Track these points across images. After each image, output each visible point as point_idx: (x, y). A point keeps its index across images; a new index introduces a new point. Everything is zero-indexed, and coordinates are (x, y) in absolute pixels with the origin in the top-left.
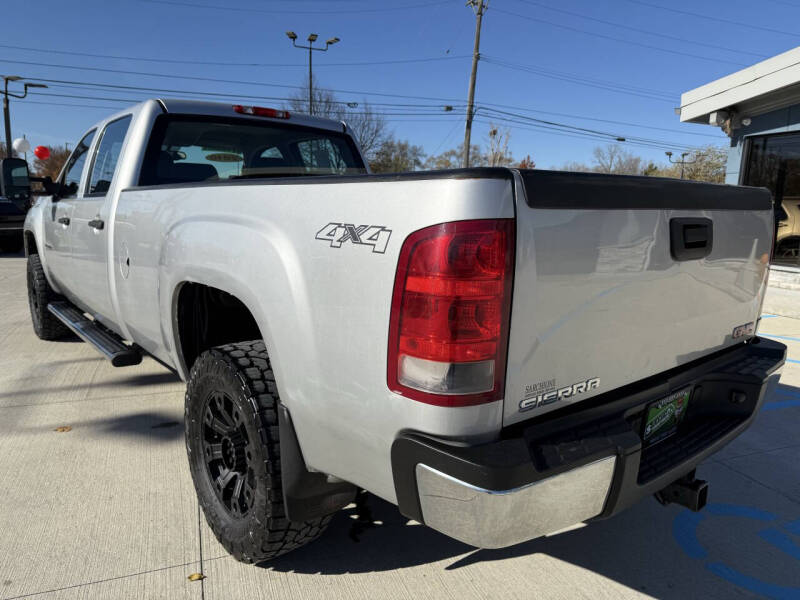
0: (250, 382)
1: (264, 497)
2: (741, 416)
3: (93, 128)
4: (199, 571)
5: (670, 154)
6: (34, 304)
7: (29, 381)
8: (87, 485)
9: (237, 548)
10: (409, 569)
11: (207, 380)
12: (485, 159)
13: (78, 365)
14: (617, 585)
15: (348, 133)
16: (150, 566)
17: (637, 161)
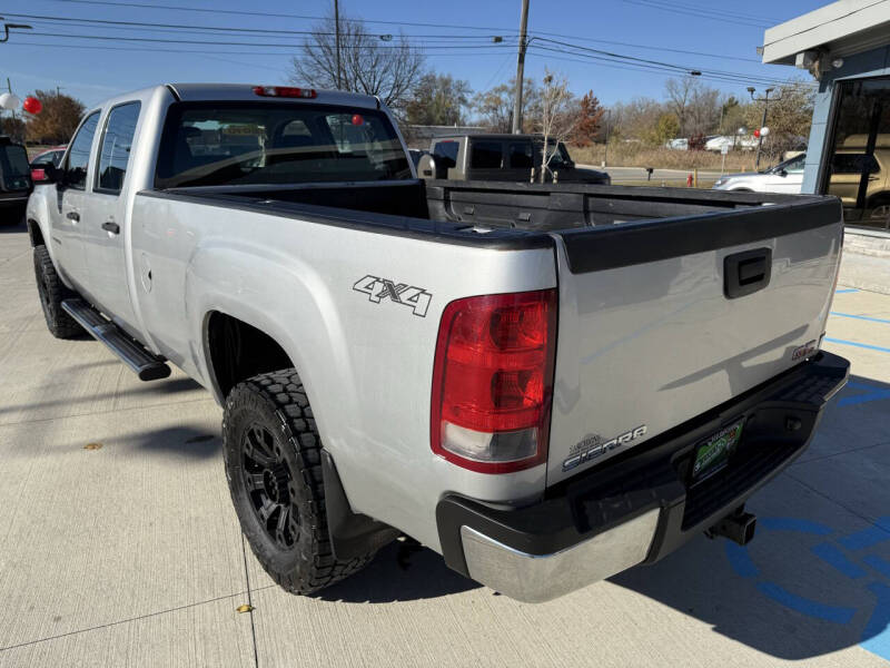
0: (290, 420)
1: (310, 536)
2: (794, 444)
3: (97, 108)
4: (247, 603)
5: (752, 90)
6: (46, 298)
7: (50, 391)
8: (125, 511)
9: (285, 579)
10: (457, 595)
11: (244, 412)
12: (542, 94)
13: (101, 369)
14: (664, 608)
15: (382, 109)
16: (198, 598)
17: (715, 94)
